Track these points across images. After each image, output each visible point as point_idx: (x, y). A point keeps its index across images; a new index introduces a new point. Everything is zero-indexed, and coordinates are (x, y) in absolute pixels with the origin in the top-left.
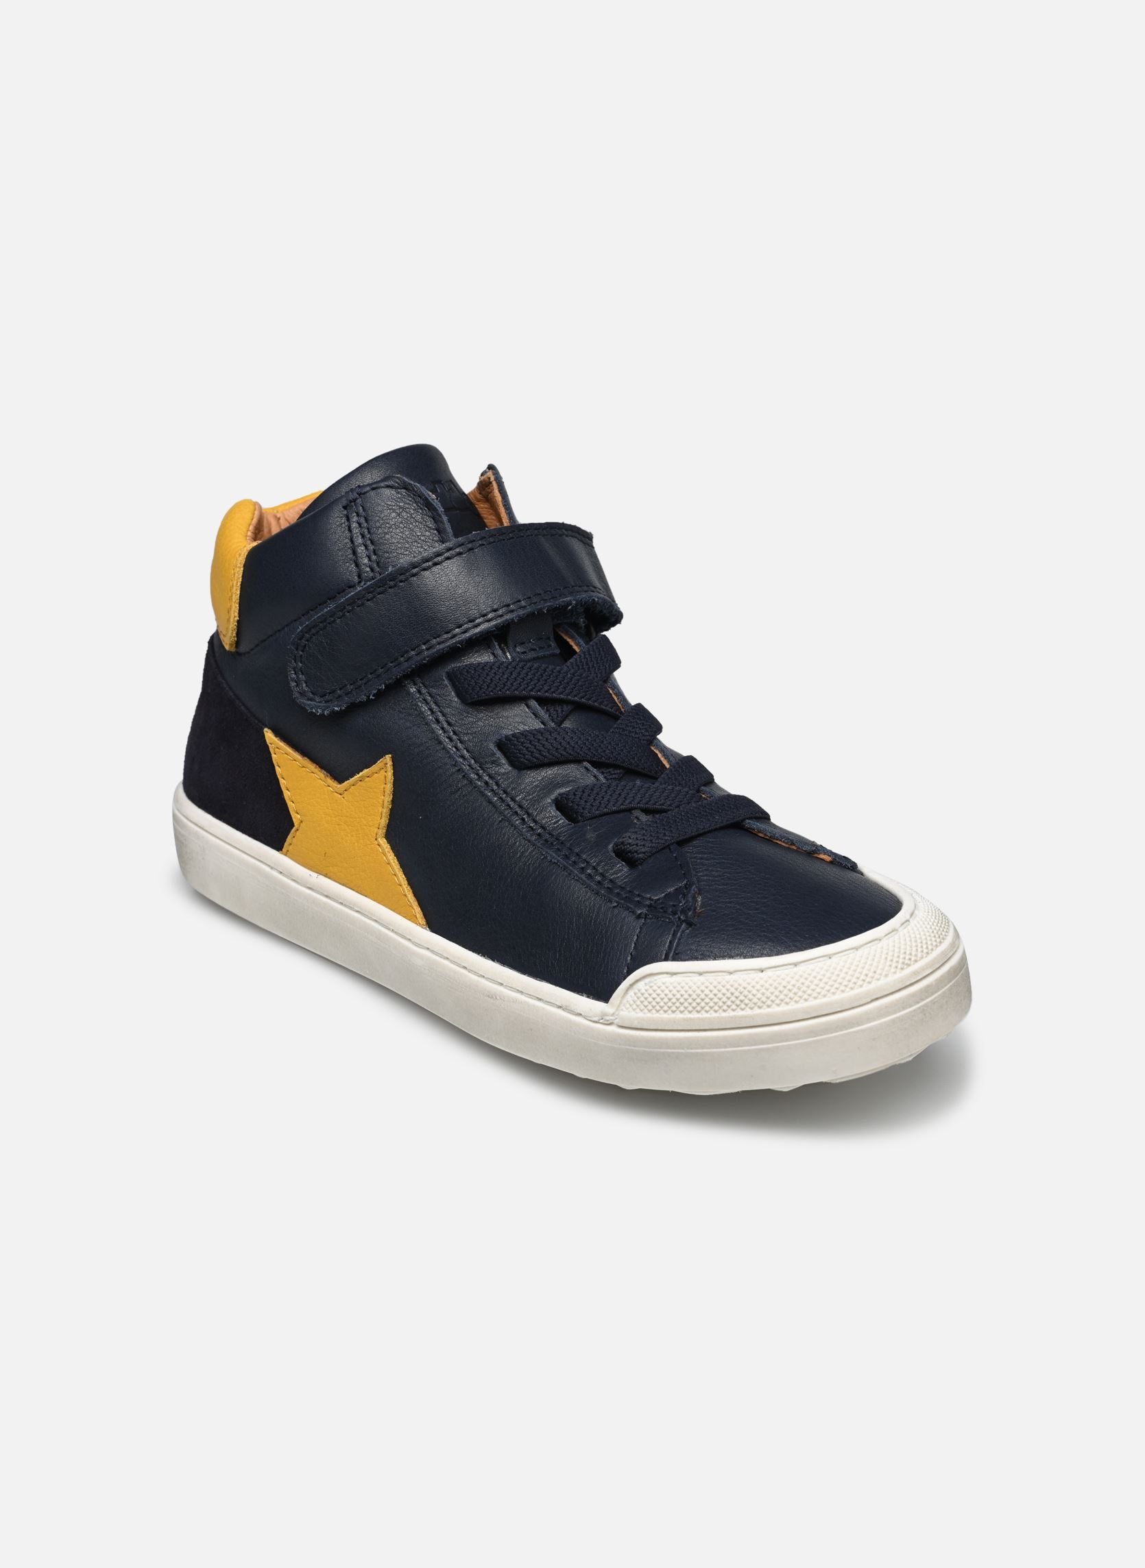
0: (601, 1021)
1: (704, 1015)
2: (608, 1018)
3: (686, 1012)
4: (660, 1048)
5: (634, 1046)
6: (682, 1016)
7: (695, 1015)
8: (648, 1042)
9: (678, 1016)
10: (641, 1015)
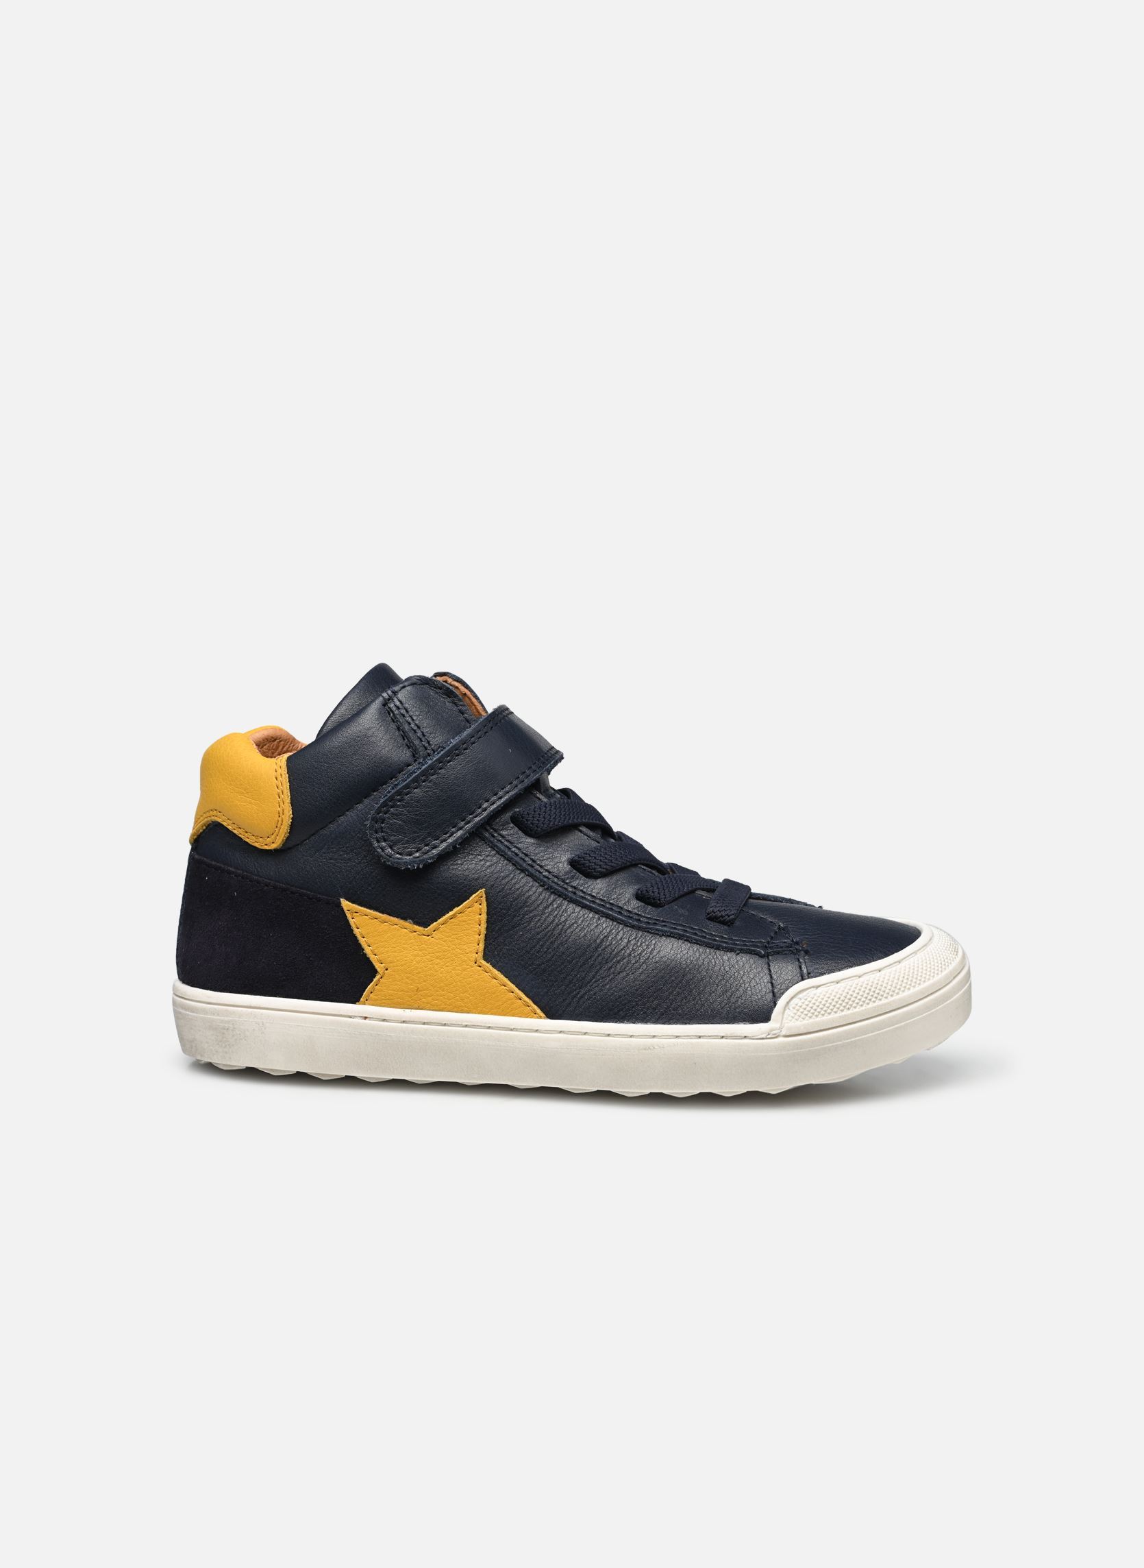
0: (769, 1036)
1: (852, 1011)
2: (774, 1032)
3: (839, 1011)
4: (823, 1045)
5: (801, 1049)
6: (837, 1015)
7: (846, 1012)
8: (813, 1041)
9: (833, 1016)
10: (805, 1022)
